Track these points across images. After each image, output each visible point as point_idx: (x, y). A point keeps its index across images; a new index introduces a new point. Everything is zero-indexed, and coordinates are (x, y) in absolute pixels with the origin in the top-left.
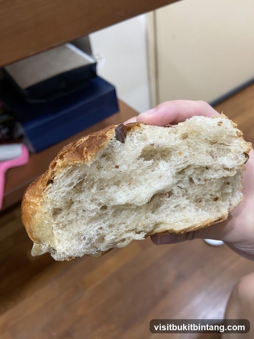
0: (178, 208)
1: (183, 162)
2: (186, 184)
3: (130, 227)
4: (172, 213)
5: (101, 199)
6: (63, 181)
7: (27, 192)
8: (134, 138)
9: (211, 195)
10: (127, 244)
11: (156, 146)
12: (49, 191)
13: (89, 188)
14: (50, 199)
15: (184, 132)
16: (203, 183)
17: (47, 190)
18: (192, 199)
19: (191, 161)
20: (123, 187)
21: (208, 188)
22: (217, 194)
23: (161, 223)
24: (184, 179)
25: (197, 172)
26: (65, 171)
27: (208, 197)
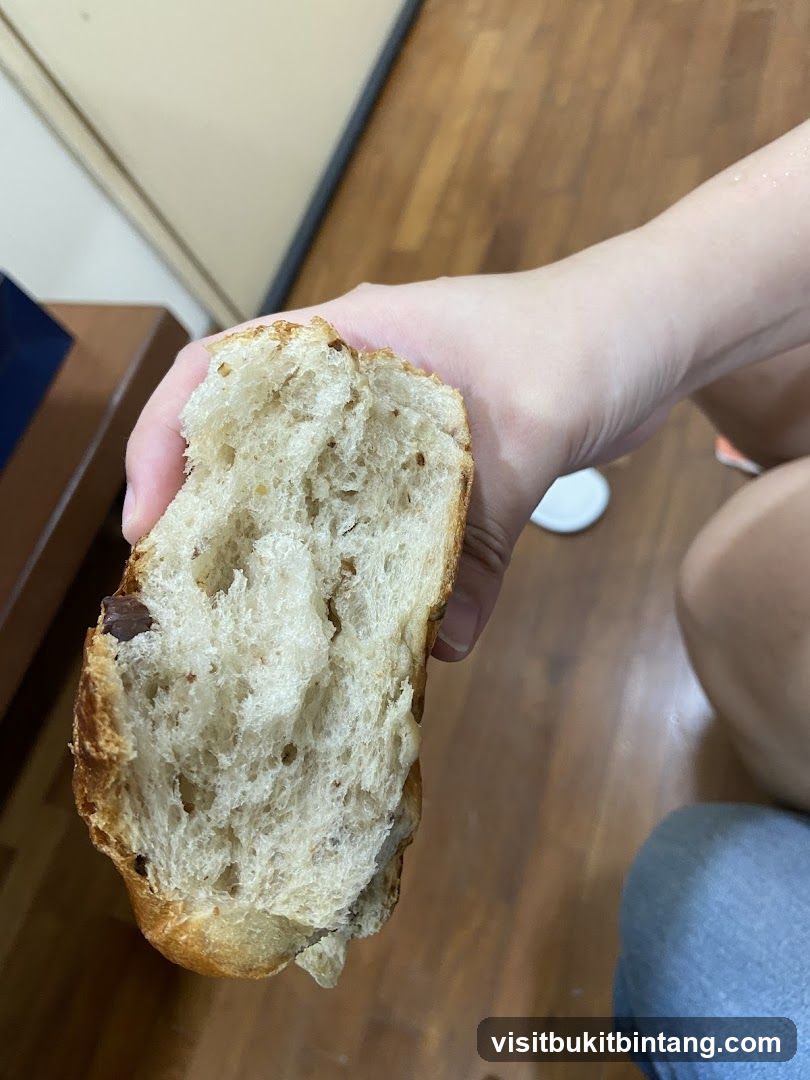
0: (394, 563)
1: (286, 494)
2: (349, 512)
3: (372, 709)
4: (396, 586)
5: (260, 753)
6: (155, 830)
7: (143, 931)
8: (162, 584)
9: (404, 466)
10: (410, 737)
11: (202, 546)
12: (161, 878)
13: (216, 771)
14: (184, 884)
15: (215, 453)
16: (363, 471)
17: (158, 883)
18: (393, 517)
19: (294, 475)
20: (260, 681)
21: (383, 466)
22: (407, 453)
23: (403, 629)
24: (334, 510)
25: (331, 473)
26: (128, 817)
27: (405, 475)
